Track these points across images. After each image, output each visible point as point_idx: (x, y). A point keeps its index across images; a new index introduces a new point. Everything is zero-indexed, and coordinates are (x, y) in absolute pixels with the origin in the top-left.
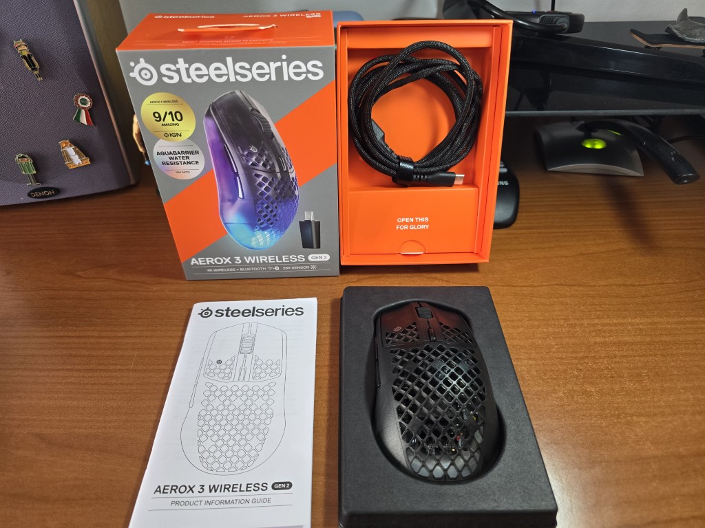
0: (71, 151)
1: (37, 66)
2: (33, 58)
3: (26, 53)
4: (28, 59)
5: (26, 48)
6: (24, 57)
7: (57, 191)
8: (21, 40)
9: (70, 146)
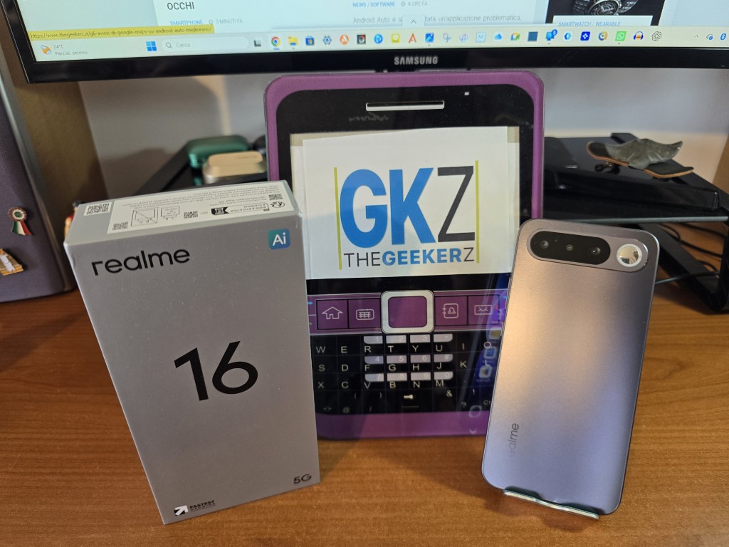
0: (4, 259)
9: (4, 254)
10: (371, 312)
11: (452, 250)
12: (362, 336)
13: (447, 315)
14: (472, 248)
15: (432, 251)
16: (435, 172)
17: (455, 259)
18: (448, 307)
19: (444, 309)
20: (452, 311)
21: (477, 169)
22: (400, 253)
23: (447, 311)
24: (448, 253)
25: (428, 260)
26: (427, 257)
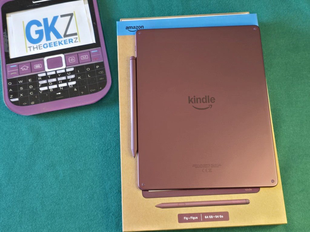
10: (40, 65)
11: (69, 40)
12: (37, 74)
13: (70, 61)
14: (77, 38)
15: (62, 41)
16: (59, 17)
17: (71, 42)
18: (70, 59)
19: (69, 59)
20: (72, 60)
21: (75, 13)
22: (49, 44)
23: (70, 60)
24: (68, 41)
25: (61, 44)
26: (60, 43)
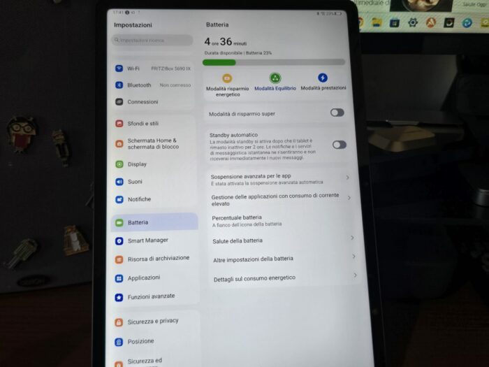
0: (74, 237)
1: (67, 154)
2: (66, 147)
3: (61, 142)
4: (61, 148)
5: (63, 137)
6: (58, 145)
7: (47, 279)
8: (60, 131)
9: (75, 231)
